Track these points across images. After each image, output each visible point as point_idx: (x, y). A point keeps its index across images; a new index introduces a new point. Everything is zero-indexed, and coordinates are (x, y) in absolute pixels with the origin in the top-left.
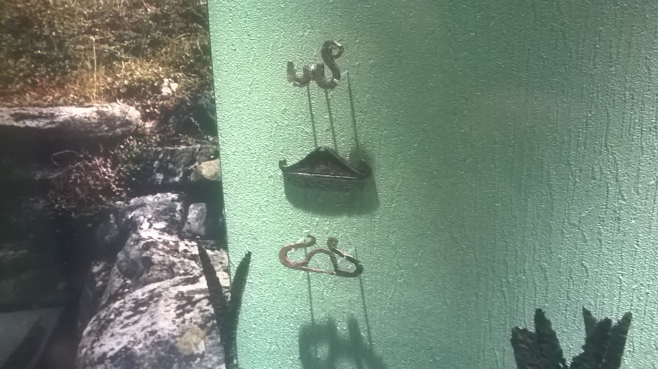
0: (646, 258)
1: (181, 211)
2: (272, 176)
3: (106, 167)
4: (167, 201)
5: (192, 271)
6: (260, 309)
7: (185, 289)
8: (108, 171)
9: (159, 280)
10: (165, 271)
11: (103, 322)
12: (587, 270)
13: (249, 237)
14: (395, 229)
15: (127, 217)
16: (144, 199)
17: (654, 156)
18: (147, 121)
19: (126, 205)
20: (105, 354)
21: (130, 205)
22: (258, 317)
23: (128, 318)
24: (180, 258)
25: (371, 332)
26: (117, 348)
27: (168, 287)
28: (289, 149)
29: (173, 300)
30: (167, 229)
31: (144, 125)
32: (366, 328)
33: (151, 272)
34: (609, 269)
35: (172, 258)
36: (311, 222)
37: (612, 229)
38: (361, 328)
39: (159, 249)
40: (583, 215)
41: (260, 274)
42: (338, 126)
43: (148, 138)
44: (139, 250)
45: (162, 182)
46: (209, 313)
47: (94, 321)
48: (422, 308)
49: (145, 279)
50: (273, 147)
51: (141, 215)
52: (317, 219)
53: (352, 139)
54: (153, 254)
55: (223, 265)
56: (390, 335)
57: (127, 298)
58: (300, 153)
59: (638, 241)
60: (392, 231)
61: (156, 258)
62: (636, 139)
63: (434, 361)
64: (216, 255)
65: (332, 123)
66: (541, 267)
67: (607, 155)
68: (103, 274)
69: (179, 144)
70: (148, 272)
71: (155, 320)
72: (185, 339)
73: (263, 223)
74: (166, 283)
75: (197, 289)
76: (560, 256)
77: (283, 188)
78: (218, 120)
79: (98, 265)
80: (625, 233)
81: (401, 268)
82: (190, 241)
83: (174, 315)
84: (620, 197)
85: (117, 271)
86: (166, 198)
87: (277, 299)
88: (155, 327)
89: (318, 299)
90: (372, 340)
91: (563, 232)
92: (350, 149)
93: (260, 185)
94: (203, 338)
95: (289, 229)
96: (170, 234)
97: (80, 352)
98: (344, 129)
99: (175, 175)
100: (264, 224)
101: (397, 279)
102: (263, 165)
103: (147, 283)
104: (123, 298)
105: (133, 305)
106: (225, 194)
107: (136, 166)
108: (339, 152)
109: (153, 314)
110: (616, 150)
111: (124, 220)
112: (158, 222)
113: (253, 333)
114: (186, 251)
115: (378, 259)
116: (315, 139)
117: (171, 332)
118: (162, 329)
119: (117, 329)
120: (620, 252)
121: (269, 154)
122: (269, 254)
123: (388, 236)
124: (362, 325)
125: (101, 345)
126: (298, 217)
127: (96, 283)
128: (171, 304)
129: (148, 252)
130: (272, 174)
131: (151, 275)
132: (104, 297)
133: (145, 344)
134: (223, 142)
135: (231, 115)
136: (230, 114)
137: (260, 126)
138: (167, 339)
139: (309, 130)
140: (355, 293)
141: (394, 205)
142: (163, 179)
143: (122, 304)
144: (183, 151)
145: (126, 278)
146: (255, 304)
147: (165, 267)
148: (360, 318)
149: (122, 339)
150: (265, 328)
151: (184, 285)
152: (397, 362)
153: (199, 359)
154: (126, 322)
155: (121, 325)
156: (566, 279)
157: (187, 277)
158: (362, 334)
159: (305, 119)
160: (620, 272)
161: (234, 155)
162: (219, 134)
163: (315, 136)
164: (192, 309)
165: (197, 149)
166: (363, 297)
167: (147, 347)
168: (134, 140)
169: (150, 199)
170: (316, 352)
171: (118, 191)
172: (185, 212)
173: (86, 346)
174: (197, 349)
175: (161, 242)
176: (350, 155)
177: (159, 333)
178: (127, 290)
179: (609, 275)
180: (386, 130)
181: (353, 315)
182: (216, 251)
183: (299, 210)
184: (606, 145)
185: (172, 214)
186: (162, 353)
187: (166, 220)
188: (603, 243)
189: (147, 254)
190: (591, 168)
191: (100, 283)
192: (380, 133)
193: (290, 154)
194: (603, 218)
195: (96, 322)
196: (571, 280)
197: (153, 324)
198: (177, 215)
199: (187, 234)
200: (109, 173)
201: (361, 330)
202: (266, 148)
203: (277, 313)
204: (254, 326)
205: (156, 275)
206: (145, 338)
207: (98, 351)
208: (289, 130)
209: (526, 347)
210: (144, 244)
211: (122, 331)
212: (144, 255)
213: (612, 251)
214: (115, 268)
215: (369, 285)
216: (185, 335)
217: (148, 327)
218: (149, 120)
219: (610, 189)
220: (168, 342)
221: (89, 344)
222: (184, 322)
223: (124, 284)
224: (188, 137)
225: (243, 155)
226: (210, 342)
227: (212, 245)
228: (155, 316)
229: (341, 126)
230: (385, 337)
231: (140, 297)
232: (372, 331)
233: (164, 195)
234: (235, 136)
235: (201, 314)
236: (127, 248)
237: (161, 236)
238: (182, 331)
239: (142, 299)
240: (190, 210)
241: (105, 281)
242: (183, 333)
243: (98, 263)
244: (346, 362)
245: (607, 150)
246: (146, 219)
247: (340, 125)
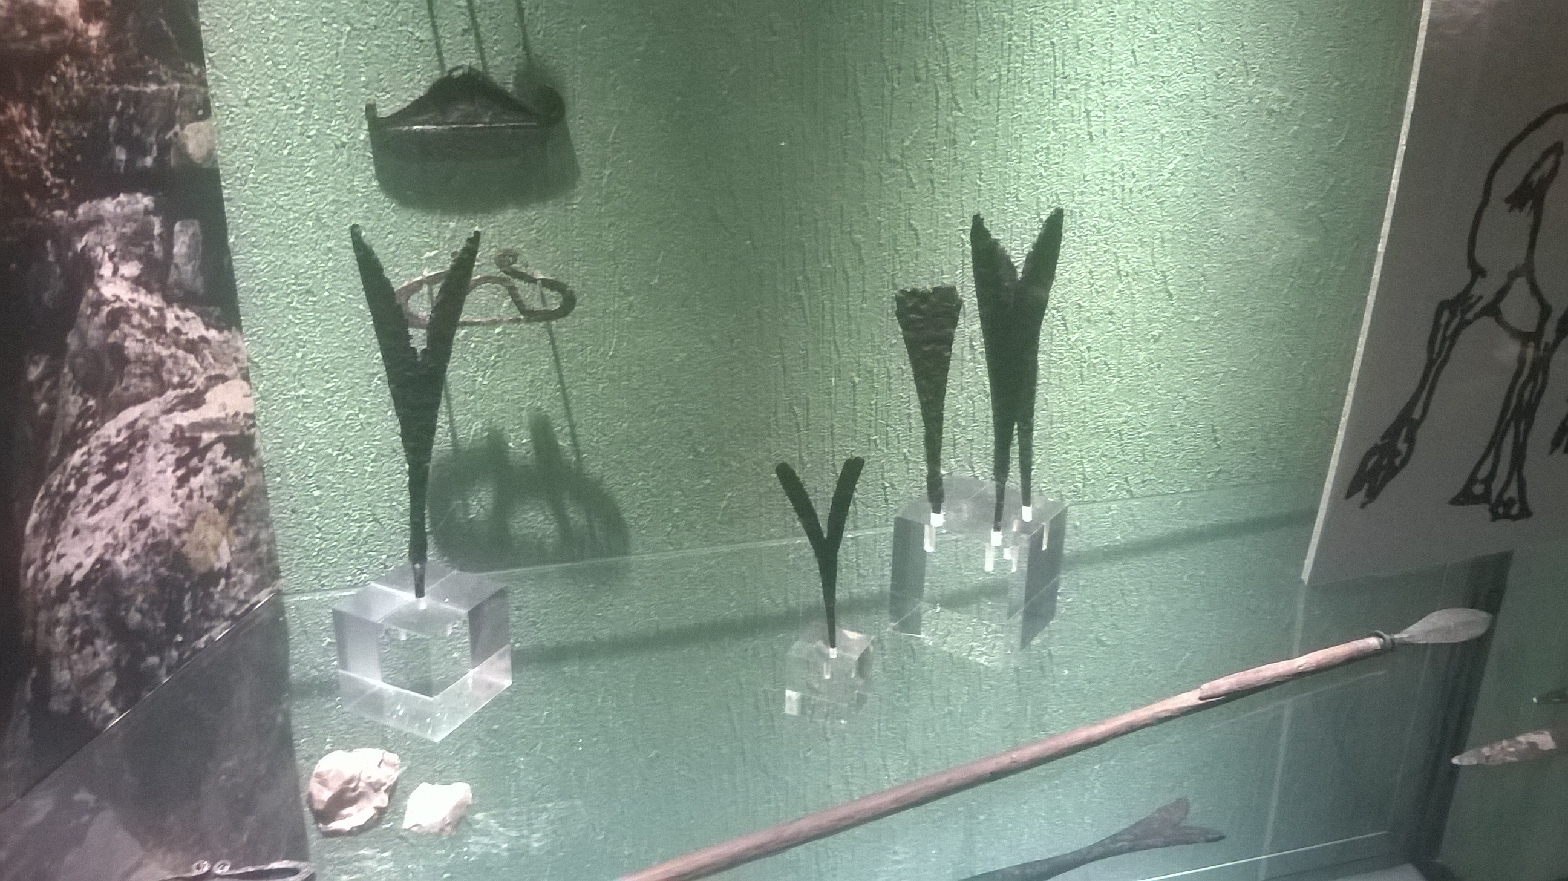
0: (993, 198)
1: (160, 235)
2: (344, 145)
3: (30, 127)
4: (136, 212)
5: (191, 378)
6: (330, 451)
7: (184, 418)
8: (33, 136)
9: (141, 399)
10: (148, 379)
11: (58, 500)
12: (917, 235)
13: (294, 291)
14: (612, 219)
15: (75, 248)
16: (100, 206)
17: (994, 34)
18: (91, 21)
19: (71, 219)
20: (68, 577)
21: (78, 219)
22: (325, 470)
23: (99, 488)
24: (169, 347)
25: (578, 433)
26: (88, 562)
27: (157, 414)
28: (382, 79)
29: (168, 445)
30: (143, 279)
31: (87, 31)
32: (568, 429)
33: (125, 379)
34: (946, 225)
35: (157, 348)
36: (439, 232)
37: (945, 161)
38: (558, 431)
39: (133, 327)
40: (907, 143)
41: (325, 371)
42: (488, 22)
43: (94, 61)
44: (103, 327)
45: (127, 166)
46: (229, 476)
47: (42, 498)
48: (671, 361)
49: (117, 396)
50: (345, 77)
51: (97, 244)
52: (452, 225)
53: (518, 46)
54: (125, 336)
55: (240, 365)
56: (616, 430)
57: (93, 442)
58: (406, 86)
59: (981, 174)
60: (607, 225)
61: (132, 347)
62: (969, 9)
63: (696, 456)
64: (227, 342)
65: (473, 18)
66: (853, 243)
67: (934, 39)
68: (47, 384)
69: (147, 80)
70: (121, 383)
71: (143, 493)
72: (197, 535)
73: (327, 254)
74: (153, 406)
75: (204, 419)
76: (879, 218)
77: (371, 168)
78: (203, 28)
79: (36, 363)
80: (963, 164)
81: (627, 294)
82: (183, 309)
83: (173, 482)
84: (954, 105)
85: (70, 377)
86: (135, 206)
87: (371, 417)
88: (145, 511)
89: (463, 396)
90: (581, 448)
91: (880, 177)
92: (514, 68)
93: (315, 167)
94: (225, 533)
95: (391, 256)
96: (150, 291)
97: (25, 575)
98: (499, 26)
99: (145, 153)
100: (330, 255)
101: (622, 316)
102: (321, 122)
103: (123, 406)
104: (86, 442)
105: (104, 459)
106: (229, 200)
107: (80, 127)
108: (492, 75)
109: (139, 478)
110: (944, 30)
111: (70, 254)
112: (128, 261)
113: (317, 508)
114: (177, 331)
115: (583, 285)
116: (439, 54)
117: (172, 521)
118: (158, 513)
119: (83, 518)
120: (959, 195)
121: (334, 96)
122: (345, 321)
123: (600, 236)
124: (560, 426)
125: (60, 557)
126: (410, 227)
127: (36, 407)
128: (165, 454)
129: (117, 332)
130: (344, 139)
131: (126, 389)
132: (53, 441)
133: (133, 550)
134: (218, 79)
135: (236, 14)
136: (233, 11)
137: (311, 35)
138: (167, 536)
139: (425, 34)
140: (541, 363)
141: (607, 172)
142: (126, 161)
143: (85, 457)
144: (156, 95)
145: (86, 395)
146: (317, 441)
147: (148, 368)
148: (555, 412)
149: (94, 539)
150: (345, 489)
151: (183, 410)
152: (629, 478)
153: (223, 581)
154: (96, 498)
155: (89, 508)
156: (889, 255)
157: (185, 391)
158: (561, 443)
159: (414, 12)
160: (961, 228)
161: (247, 105)
162: (207, 61)
163: (438, 45)
164: (200, 465)
165: (176, 94)
166: (559, 369)
167: (137, 557)
168: (71, 66)
169: (108, 206)
170: (466, 506)
171: (54, 185)
172: (168, 240)
173: (33, 562)
174: (219, 559)
175: (135, 309)
176: (516, 79)
177: (153, 524)
178: (89, 423)
179: (946, 235)
180: (583, 22)
181: (539, 409)
182: (226, 333)
183: (412, 211)
184: (931, 25)
185: (147, 243)
186: (163, 570)
187: (139, 258)
188: (936, 185)
189: (115, 336)
190: (913, 64)
191: (44, 406)
192: (572, 30)
193: (383, 90)
194: (934, 144)
195: (46, 502)
196: (897, 256)
197: (142, 502)
198: (156, 247)
199: (176, 291)
200: (36, 142)
201: (558, 435)
202: (327, 81)
203: (373, 450)
204: (317, 493)
205: (135, 386)
206: (132, 536)
207: (57, 570)
208: (379, 37)
209: (918, 317)
210: (110, 313)
211: (92, 521)
212: (111, 340)
213: (948, 196)
214: (66, 370)
215: (568, 341)
216: (196, 526)
217: (132, 509)
218: (93, 20)
219: (941, 94)
220: (169, 543)
221: (38, 554)
222: (190, 497)
223: (84, 408)
224: (159, 63)
225: (271, 103)
226: (238, 541)
227: (218, 319)
228: (143, 483)
229: (493, 20)
230: (605, 435)
231: (115, 440)
232: (579, 431)
233: (132, 198)
234: (249, 61)
235: (217, 476)
236: (81, 322)
237: (135, 296)
238: (189, 518)
239: (118, 444)
240: (175, 237)
241: (53, 402)
242: (192, 522)
243: (37, 357)
244: (531, 509)
245: (933, 30)
246: (107, 254)
247: (491, 18)
